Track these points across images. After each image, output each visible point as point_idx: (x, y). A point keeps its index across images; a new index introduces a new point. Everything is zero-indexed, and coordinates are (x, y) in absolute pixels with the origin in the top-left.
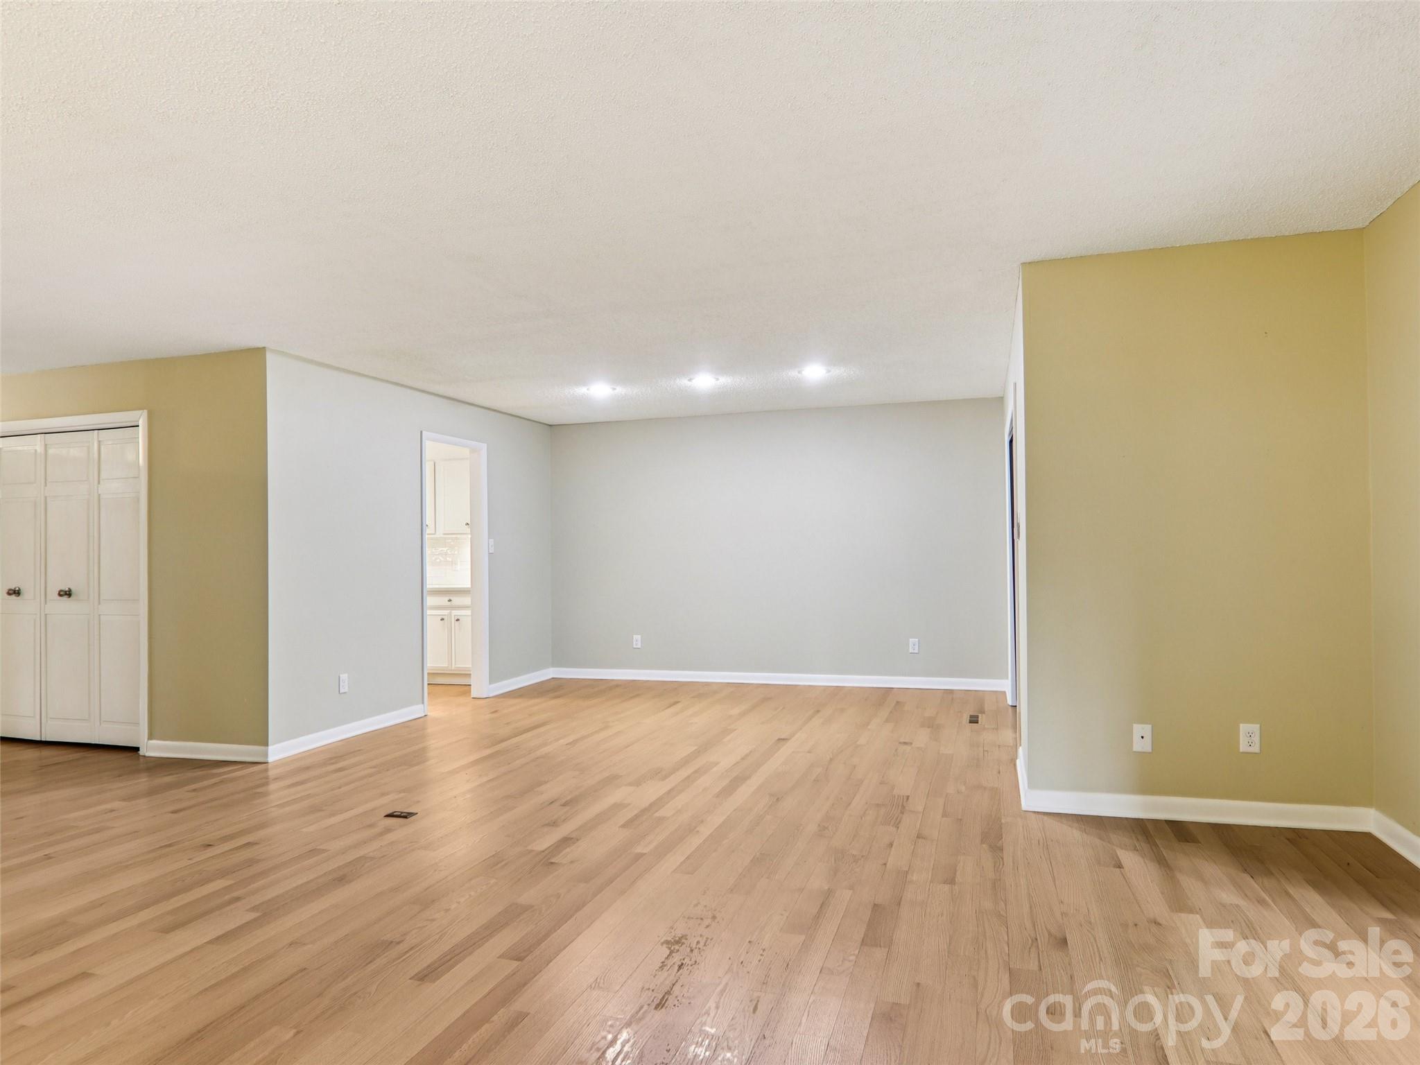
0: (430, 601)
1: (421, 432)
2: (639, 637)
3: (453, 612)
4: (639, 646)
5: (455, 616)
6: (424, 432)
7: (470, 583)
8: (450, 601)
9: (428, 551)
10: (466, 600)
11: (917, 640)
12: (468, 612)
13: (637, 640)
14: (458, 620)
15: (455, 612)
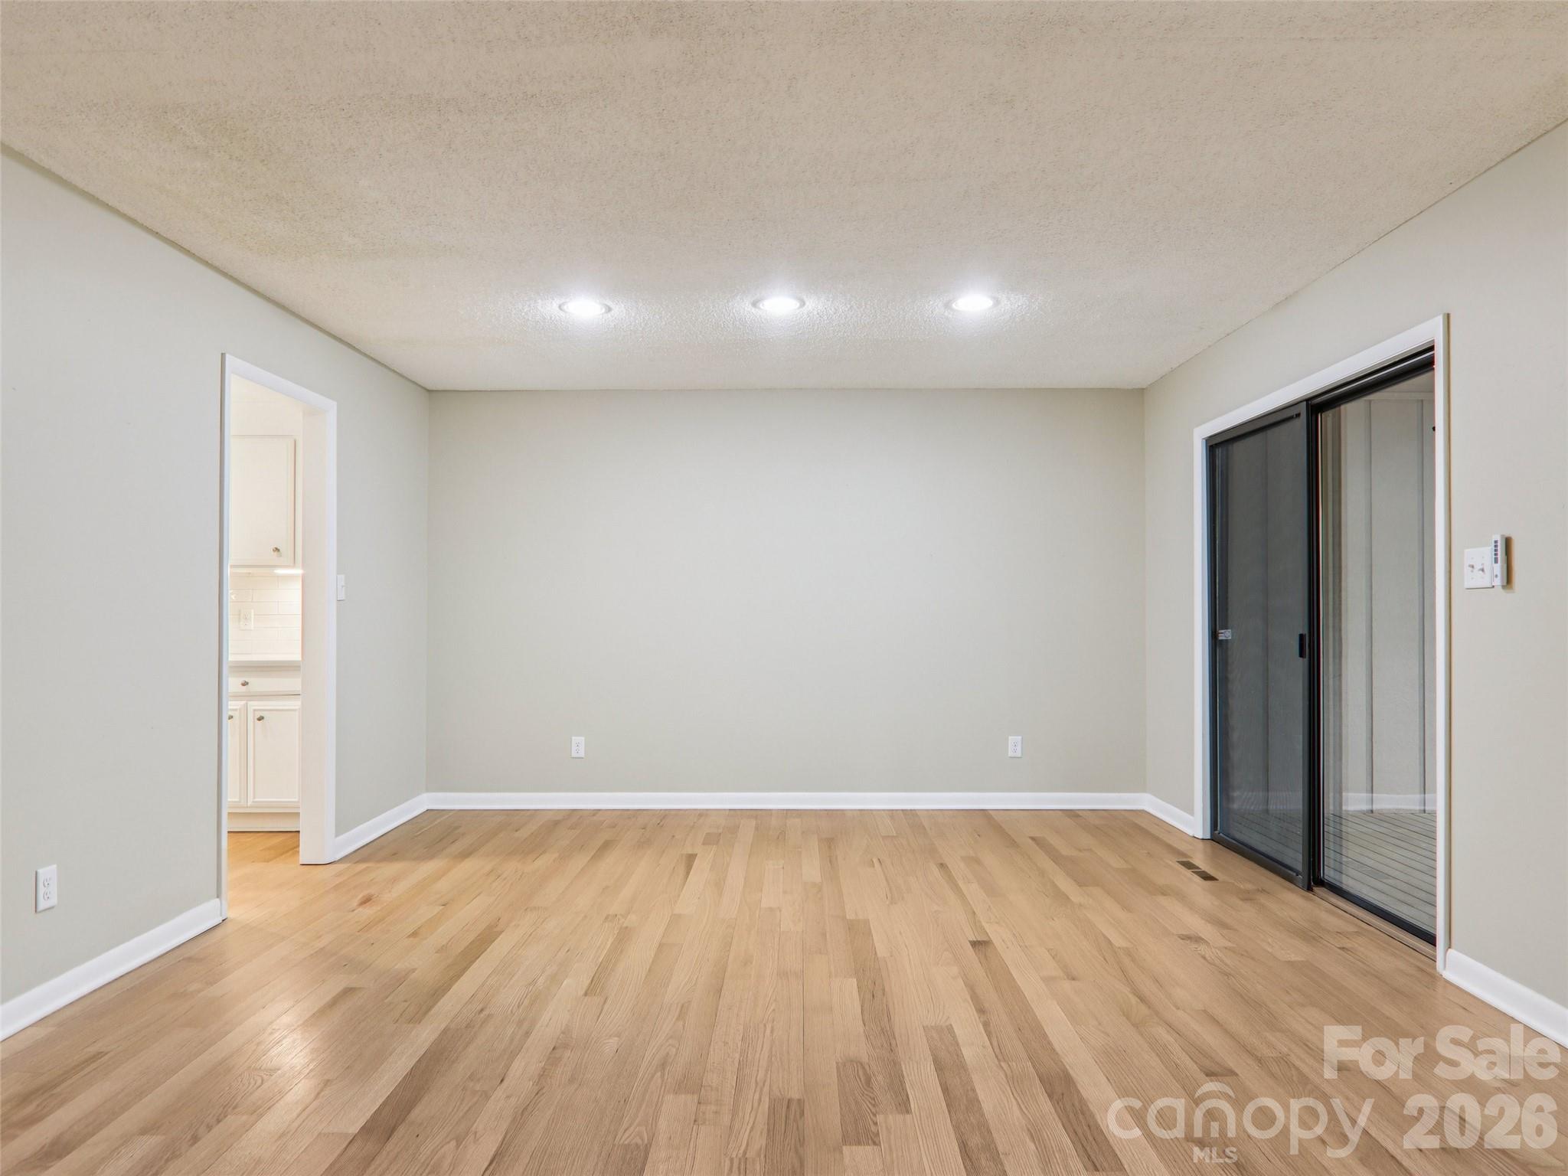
0: (232, 684)
1: (223, 355)
2: (581, 739)
3: (250, 703)
4: (582, 754)
5: (255, 710)
6: (228, 357)
7: (300, 656)
8: (245, 684)
9: (230, 596)
10: (292, 683)
11: (1020, 737)
12: (295, 704)
13: (579, 745)
14: (261, 719)
15: (254, 705)
